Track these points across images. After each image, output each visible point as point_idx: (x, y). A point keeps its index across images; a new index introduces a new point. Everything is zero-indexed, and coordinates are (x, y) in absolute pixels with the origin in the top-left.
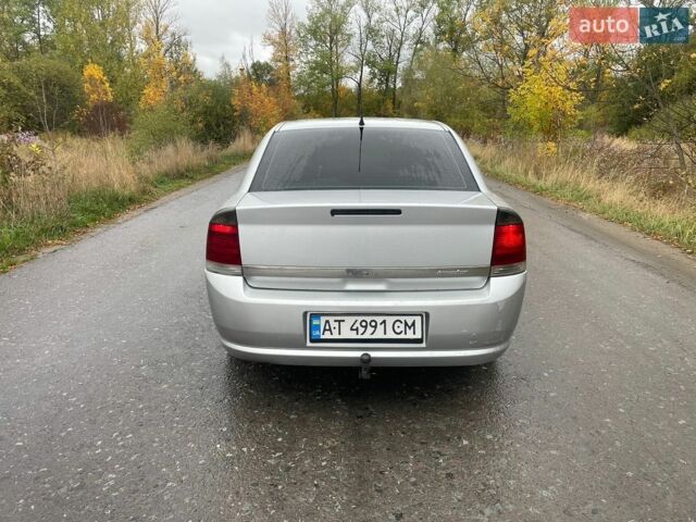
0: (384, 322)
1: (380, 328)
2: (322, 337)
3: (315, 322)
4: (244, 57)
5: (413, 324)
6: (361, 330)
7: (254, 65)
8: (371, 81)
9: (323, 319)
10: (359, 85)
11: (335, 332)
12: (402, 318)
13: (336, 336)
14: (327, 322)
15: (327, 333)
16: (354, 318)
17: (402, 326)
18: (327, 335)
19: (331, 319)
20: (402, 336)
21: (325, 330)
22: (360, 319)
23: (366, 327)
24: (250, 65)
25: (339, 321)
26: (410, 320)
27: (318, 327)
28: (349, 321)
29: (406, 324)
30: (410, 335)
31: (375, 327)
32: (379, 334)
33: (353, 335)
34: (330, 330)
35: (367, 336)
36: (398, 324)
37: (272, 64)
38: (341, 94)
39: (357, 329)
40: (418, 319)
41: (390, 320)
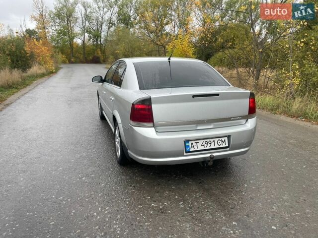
0: (214, 141)
1: (213, 144)
2: (191, 150)
3: (187, 144)
4: (21, 26)
5: (225, 141)
6: (206, 145)
7: (27, 31)
8: (89, 40)
9: (190, 143)
10: (84, 42)
11: (196, 147)
12: (220, 139)
13: (196, 149)
14: (192, 143)
15: (193, 148)
16: (202, 141)
17: (221, 142)
18: (193, 149)
19: (193, 142)
20: (221, 146)
21: (191, 147)
22: (205, 141)
23: (207, 144)
24: (24, 31)
25: (197, 143)
26: (223, 139)
27: (189, 146)
28: (200, 142)
29: (222, 141)
30: (224, 145)
31: (211, 143)
32: (213, 147)
33: (202, 148)
34: (193, 147)
35: (208, 148)
36: (219, 141)
37: (37, 30)
38: (74, 46)
39: (204, 145)
40: (226, 138)
41: (216, 140)
